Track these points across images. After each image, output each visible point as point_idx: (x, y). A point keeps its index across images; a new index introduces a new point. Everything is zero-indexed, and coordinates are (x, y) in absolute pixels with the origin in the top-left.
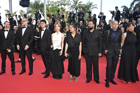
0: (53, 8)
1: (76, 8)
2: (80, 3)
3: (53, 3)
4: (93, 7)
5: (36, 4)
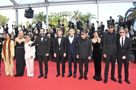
1: (76, 18)
3: (56, 15)
4: (92, 17)
5: (40, 16)
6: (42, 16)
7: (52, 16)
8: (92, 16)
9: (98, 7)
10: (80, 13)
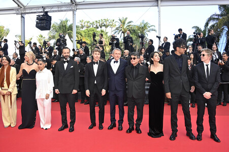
0: (89, 31)
1: (123, 30)
2: (130, 24)
3: (89, 24)
4: (149, 29)
5: (63, 26)
6: (65, 26)
7: (82, 27)
8: (149, 27)
9: (159, 12)
10: (130, 22)
